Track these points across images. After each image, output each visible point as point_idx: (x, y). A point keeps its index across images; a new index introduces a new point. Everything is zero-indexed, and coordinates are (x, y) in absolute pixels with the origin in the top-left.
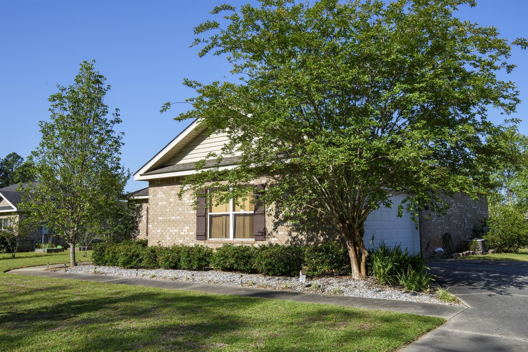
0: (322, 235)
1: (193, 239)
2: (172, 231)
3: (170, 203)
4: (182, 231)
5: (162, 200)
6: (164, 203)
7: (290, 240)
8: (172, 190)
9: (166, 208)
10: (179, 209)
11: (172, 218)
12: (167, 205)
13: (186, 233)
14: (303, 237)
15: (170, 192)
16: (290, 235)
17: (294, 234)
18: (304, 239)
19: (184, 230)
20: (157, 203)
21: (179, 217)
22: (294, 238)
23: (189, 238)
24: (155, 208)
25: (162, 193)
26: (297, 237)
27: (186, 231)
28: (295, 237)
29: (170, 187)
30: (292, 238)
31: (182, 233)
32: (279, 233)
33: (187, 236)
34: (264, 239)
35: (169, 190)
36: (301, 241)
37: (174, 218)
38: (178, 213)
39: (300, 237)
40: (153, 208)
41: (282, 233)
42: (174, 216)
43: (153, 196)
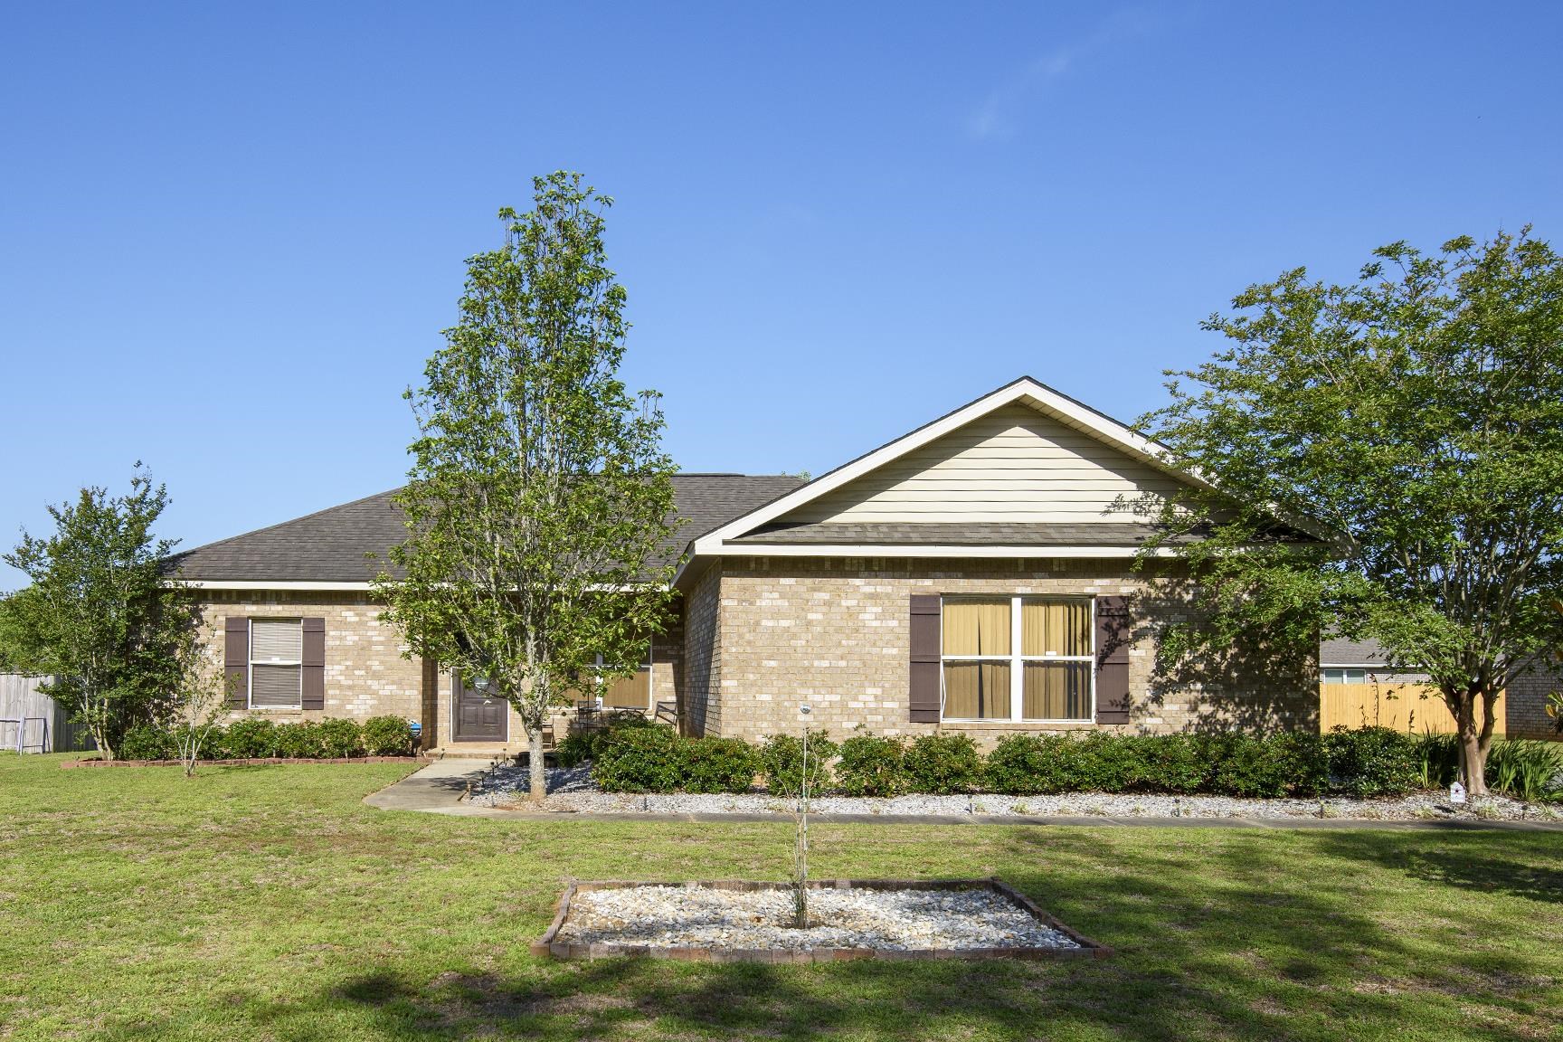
0: (1275, 711)
1: (893, 718)
2: (818, 698)
3: (809, 623)
4: (856, 699)
5: (777, 614)
6: (784, 623)
7: (1196, 721)
8: (819, 590)
9: (794, 636)
10: (843, 642)
11: (816, 663)
12: (794, 630)
13: (873, 705)
14: (1228, 715)
15: (806, 596)
16: (1194, 709)
17: (1206, 709)
18: (1231, 720)
19: (861, 697)
20: (757, 623)
21: (843, 663)
22: (1205, 719)
23: (880, 718)
24: (748, 636)
25: (776, 595)
26: (1213, 715)
27: (872, 698)
28: (1207, 717)
29: (809, 581)
30: (1200, 717)
31: (852, 705)
32: (1167, 707)
33: (874, 712)
34: (1125, 721)
35: (804, 589)
36: (1225, 724)
37: (825, 664)
38: (839, 652)
39: (1220, 715)
40: (741, 636)
41: (1176, 707)
42: (823, 658)
43: (741, 601)
